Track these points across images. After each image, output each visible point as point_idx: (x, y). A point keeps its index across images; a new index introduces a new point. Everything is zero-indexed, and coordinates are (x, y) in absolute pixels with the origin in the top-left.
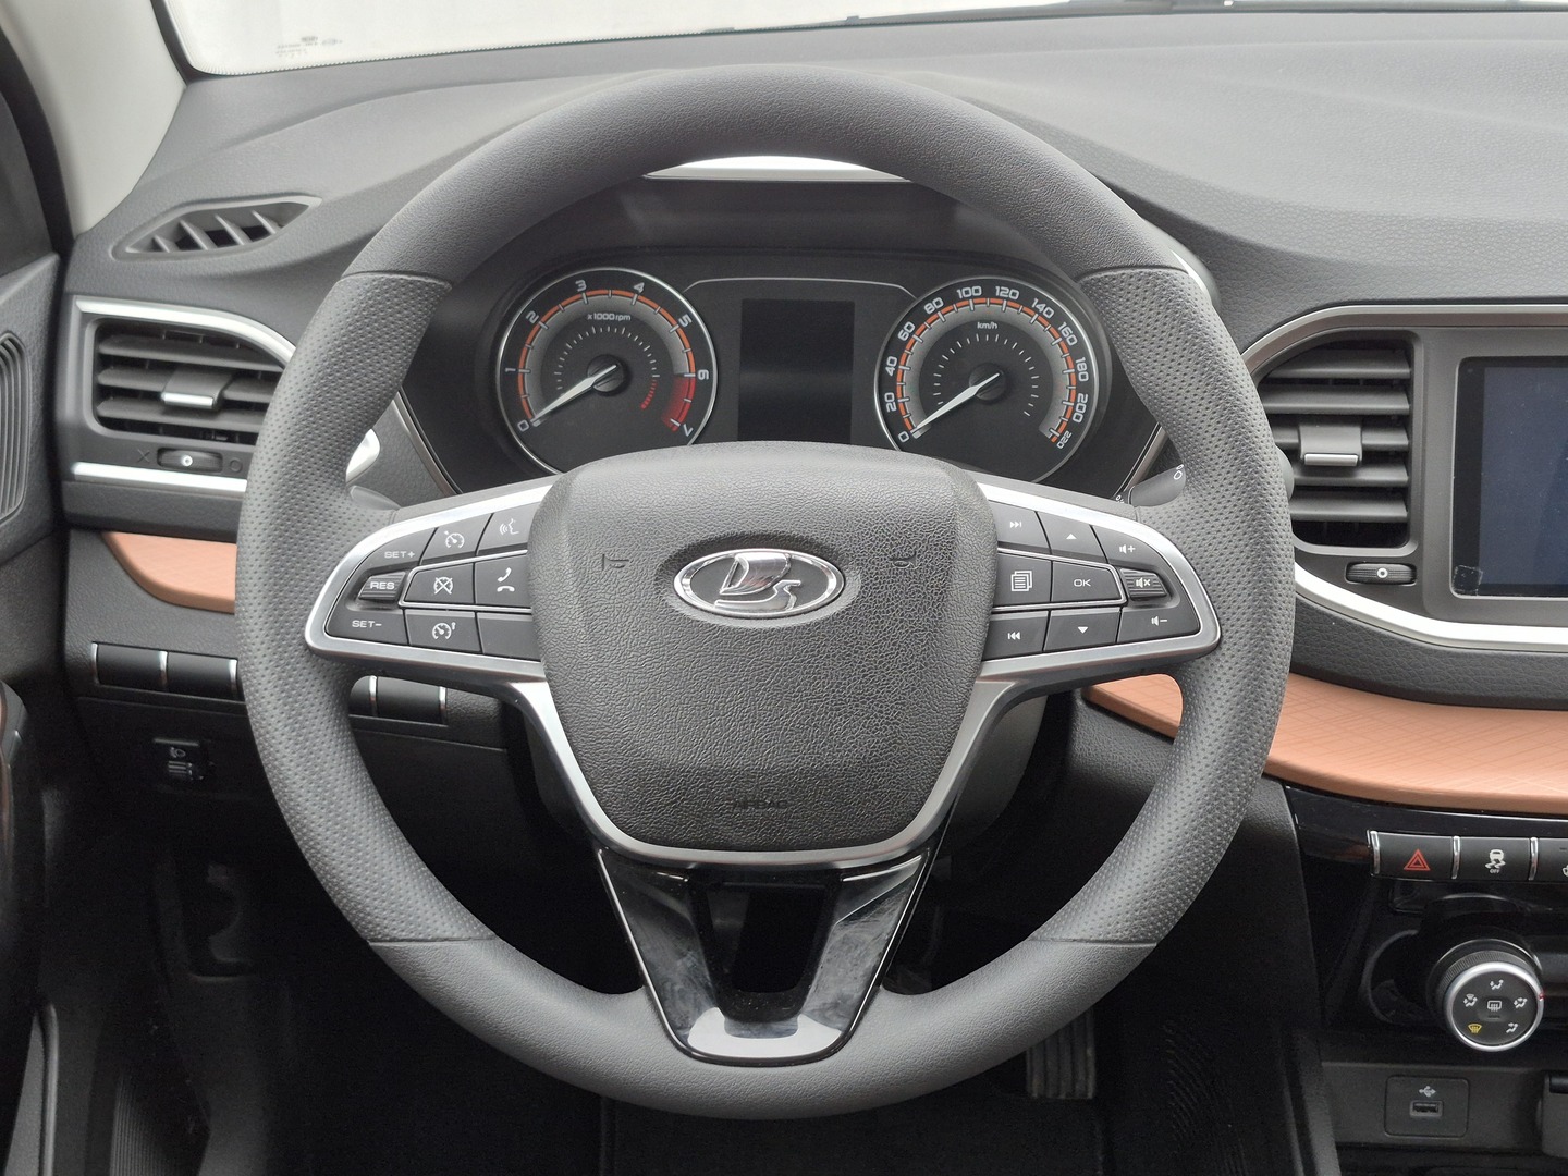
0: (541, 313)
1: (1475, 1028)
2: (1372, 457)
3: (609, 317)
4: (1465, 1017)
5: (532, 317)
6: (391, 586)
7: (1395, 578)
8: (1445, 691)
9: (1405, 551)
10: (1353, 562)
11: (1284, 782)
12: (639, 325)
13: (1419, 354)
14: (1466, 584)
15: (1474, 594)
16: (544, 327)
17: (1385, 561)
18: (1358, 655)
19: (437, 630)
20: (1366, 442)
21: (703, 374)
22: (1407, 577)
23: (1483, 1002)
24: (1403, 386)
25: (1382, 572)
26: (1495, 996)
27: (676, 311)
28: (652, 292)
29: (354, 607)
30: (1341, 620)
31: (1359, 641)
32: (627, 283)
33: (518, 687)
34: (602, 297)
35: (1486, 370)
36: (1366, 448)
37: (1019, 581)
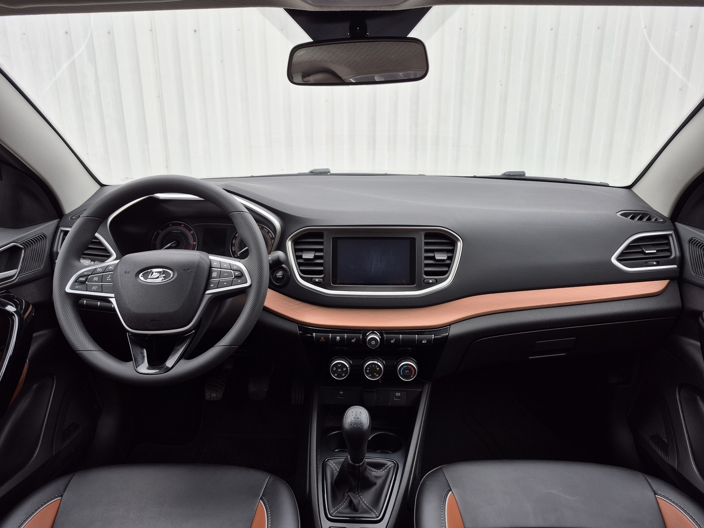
0: (162, 231)
1: (336, 375)
2: (317, 257)
3: (176, 231)
4: (334, 373)
5: (160, 232)
6: (84, 279)
7: (320, 281)
8: (330, 304)
9: (322, 276)
10: (312, 278)
11: (298, 324)
12: (182, 233)
13: (325, 237)
14: (334, 283)
15: (336, 285)
16: (162, 233)
17: (318, 278)
19: (94, 288)
21: (195, 243)
22: (323, 281)
23: (337, 369)
24: (321, 243)
25: (317, 280)
26: (339, 368)
27: (190, 230)
28: (185, 227)
29: (76, 284)
30: (308, 290)
31: (312, 294)
32: (180, 225)
33: (110, 299)
34: (175, 227)
35: (338, 240)
36: (315, 255)
37: (214, 274)
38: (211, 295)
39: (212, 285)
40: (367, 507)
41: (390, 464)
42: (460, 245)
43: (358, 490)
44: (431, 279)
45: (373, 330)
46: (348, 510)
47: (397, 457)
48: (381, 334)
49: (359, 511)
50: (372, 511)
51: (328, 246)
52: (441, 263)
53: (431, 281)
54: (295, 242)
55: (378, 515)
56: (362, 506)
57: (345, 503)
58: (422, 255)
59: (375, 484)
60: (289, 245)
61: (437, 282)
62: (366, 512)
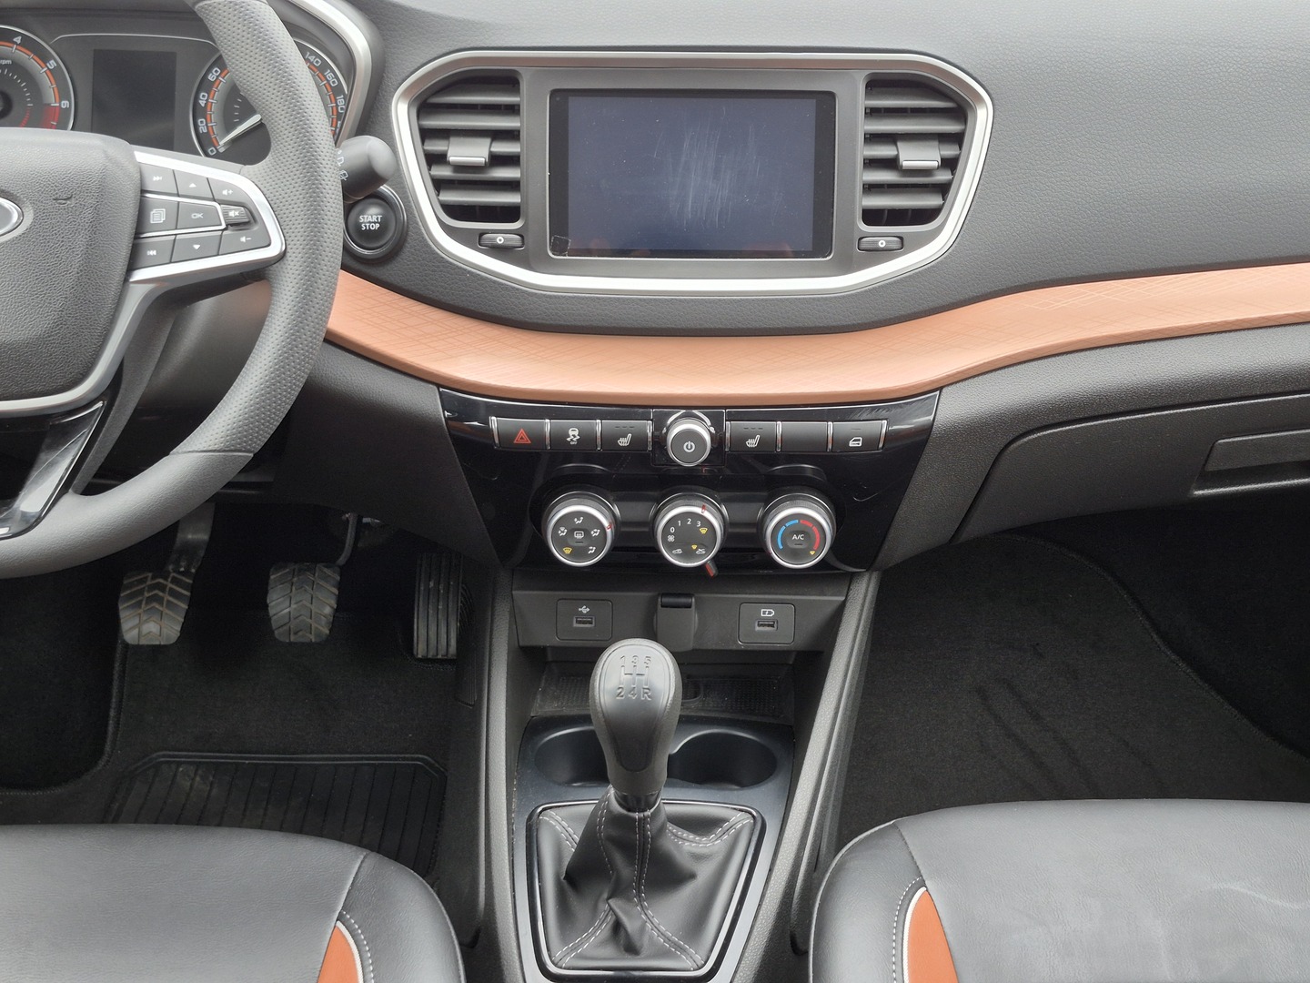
1: (568, 551)
2: (497, 160)
4: (561, 543)
7: (509, 243)
8: (544, 322)
9: (517, 225)
10: (482, 233)
11: (438, 386)
12: (16, 67)
13: (524, 86)
14: (559, 248)
15: (565, 255)
17: (502, 232)
18: (486, 297)
20: (493, 149)
21: (65, 104)
22: (519, 244)
23: (571, 532)
24: (513, 110)
25: (500, 239)
26: (578, 528)
27: (44, 58)
28: (27, 44)
30: (473, 273)
31: (486, 287)
32: (8, 37)
35: (570, 98)
36: (491, 153)
37: (157, 216)
38: (150, 286)
39: (153, 253)
40: (668, 940)
41: (739, 820)
42: (983, 118)
43: (639, 892)
44: (882, 235)
45: (689, 407)
46: (609, 951)
47: (761, 798)
48: (717, 422)
49: (645, 952)
50: (683, 950)
51: (534, 121)
52: (919, 182)
53: (882, 243)
54: (424, 106)
55: (701, 962)
56: (651, 938)
57: (602, 930)
58: (855, 154)
59: (692, 876)
60: (401, 114)
61: (903, 245)
62: (665, 954)
